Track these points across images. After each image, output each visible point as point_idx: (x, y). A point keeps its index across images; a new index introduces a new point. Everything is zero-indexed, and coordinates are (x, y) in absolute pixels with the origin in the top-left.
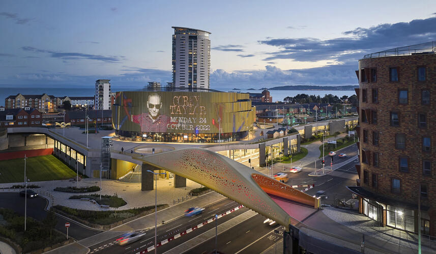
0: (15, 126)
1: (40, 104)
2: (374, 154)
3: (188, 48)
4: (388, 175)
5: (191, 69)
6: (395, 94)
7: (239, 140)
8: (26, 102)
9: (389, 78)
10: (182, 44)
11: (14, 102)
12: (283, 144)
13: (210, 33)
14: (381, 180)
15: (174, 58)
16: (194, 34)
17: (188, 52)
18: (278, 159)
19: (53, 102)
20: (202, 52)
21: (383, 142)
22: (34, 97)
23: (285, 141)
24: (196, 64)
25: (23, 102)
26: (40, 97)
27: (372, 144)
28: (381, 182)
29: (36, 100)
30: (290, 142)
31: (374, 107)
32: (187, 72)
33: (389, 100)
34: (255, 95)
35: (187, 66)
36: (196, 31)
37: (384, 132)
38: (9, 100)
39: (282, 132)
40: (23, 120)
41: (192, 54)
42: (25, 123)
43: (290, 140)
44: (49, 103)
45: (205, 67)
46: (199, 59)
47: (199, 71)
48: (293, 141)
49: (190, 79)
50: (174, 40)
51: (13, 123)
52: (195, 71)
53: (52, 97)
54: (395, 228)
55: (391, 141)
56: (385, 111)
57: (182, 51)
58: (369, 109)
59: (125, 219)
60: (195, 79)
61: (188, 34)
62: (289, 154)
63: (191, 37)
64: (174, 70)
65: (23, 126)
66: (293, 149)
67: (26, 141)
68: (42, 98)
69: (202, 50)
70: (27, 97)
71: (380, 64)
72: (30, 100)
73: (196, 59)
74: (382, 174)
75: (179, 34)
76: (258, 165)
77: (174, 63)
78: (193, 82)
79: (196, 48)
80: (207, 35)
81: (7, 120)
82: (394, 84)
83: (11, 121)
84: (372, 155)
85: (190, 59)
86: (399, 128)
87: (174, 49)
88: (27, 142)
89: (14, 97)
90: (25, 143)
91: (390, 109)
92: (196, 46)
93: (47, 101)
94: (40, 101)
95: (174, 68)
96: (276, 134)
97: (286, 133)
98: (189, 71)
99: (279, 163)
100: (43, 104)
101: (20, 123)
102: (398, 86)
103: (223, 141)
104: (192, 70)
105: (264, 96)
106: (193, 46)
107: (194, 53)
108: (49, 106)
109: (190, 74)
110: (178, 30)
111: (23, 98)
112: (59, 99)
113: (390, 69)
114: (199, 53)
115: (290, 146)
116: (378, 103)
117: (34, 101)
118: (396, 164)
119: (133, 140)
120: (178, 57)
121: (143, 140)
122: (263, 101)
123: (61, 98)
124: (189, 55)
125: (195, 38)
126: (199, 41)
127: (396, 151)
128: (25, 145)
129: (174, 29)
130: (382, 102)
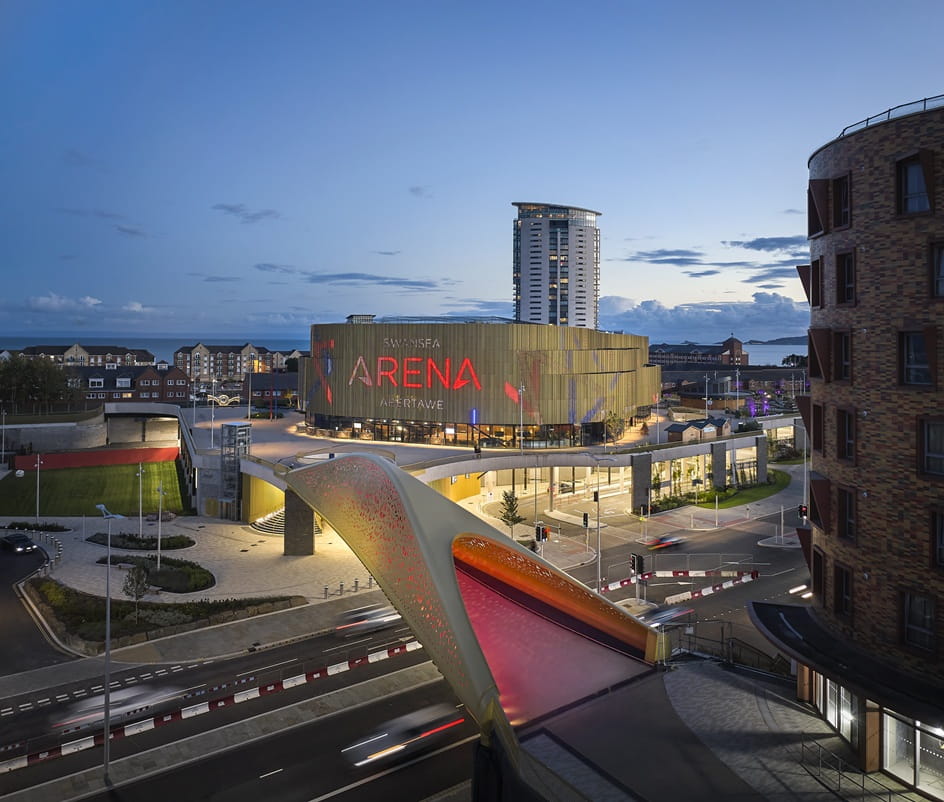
0: (135, 399)
1: (238, 364)
2: (842, 492)
3: (548, 247)
4: (890, 577)
5: (553, 292)
6: (919, 263)
7: (591, 445)
8: (212, 359)
9: (893, 204)
10: (535, 238)
11: (188, 359)
12: (709, 459)
13: (598, 214)
14: (864, 594)
15: (517, 269)
16: (562, 216)
17: (547, 256)
18: (690, 496)
19: (264, 361)
20: (581, 255)
21: (871, 449)
22: (226, 350)
23: (718, 453)
24: (565, 281)
25: (206, 359)
26: (238, 350)
27: (835, 455)
28: (864, 599)
29: (231, 355)
30: (733, 456)
31: (843, 320)
32: (546, 298)
33: (892, 288)
34: (708, 350)
35: (546, 286)
36: (565, 209)
37: (877, 409)
38: (180, 355)
39: (710, 430)
40: (150, 389)
41: (556, 261)
42: (155, 395)
43: (733, 449)
44: (256, 362)
45: (588, 287)
46: (572, 271)
47: (572, 294)
48: (744, 454)
49: (553, 315)
50: (517, 230)
51: (130, 395)
52: (564, 298)
53: (262, 351)
54: (912, 789)
55: (901, 445)
56: (878, 331)
57: (534, 255)
58: (829, 330)
59: (159, 626)
60: (564, 314)
61: (547, 216)
62: (730, 487)
63: (553, 224)
64: (517, 294)
65: (150, 400)
66: (743, 473)
67: (144, 431)
68: (242, 352)
69: (581, 250)
70: (213, 350)
71: (861, 157)
72: (220, 355)
73: (565, 270)
74: (865, 570)
75: (529, 216)
76: (630, 510)
77: (517, 281)
78: (559, 320)
79: (566, 247)
80: (590, 218)
81: (119, 388)
82: (912, 224)
83: (126, 390)
84: (835, 497)
85: (553, 270)
86: (932, 395)
87: (517, 250)
88: (147, 433)
89: (188, 350)
90: (144, 436)
91: (900, 323)
92: (565, 241)
93: (253, 358)
94: (239, 359)
95: (518, 291)
96: (689, 434)
97: (727, 431)
98: (550, 298)
99: (693, 507)
100: (245, 365)
101: (144, 395)
102: (931, 229)
103: (543, 444)
104: (556, 295)
105: (728, 353)
106: (559, 242)
107: (563, 258)
108: (256, 368)
109: (553, 303)
110: (526, 210)
111: (205, 351)
112: (280, 356)
113: (901, 167)
114: (574, 257)
115: (733, 464)
116: (857, 302)
117: (228, 359)
118: (920, 534)
119: (331, 436)
120: (525, 267)
121: (354, 435)
122: (725, 362)
123: (284, 354)
124: (551, 261)
125: (565, 224)
126: (573, 231)
127: (921, 484)
128: (144, 440)
129: (517, 208)
130: (866, 296)
